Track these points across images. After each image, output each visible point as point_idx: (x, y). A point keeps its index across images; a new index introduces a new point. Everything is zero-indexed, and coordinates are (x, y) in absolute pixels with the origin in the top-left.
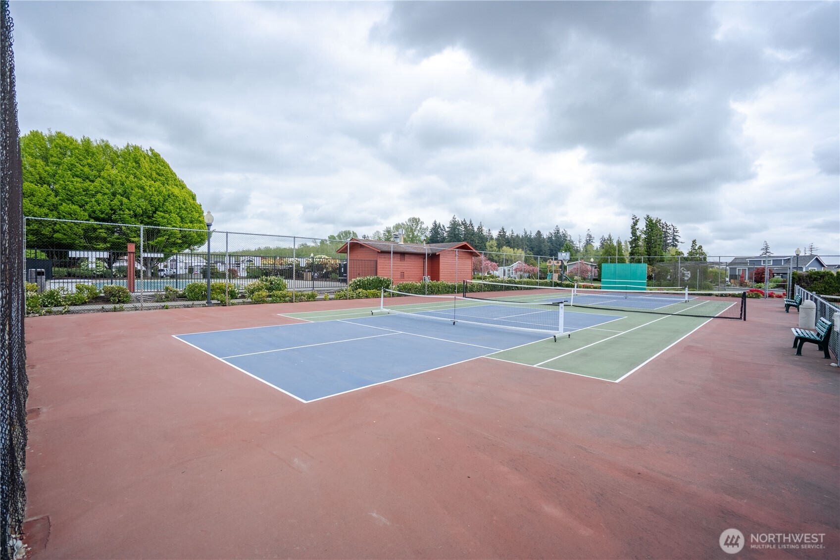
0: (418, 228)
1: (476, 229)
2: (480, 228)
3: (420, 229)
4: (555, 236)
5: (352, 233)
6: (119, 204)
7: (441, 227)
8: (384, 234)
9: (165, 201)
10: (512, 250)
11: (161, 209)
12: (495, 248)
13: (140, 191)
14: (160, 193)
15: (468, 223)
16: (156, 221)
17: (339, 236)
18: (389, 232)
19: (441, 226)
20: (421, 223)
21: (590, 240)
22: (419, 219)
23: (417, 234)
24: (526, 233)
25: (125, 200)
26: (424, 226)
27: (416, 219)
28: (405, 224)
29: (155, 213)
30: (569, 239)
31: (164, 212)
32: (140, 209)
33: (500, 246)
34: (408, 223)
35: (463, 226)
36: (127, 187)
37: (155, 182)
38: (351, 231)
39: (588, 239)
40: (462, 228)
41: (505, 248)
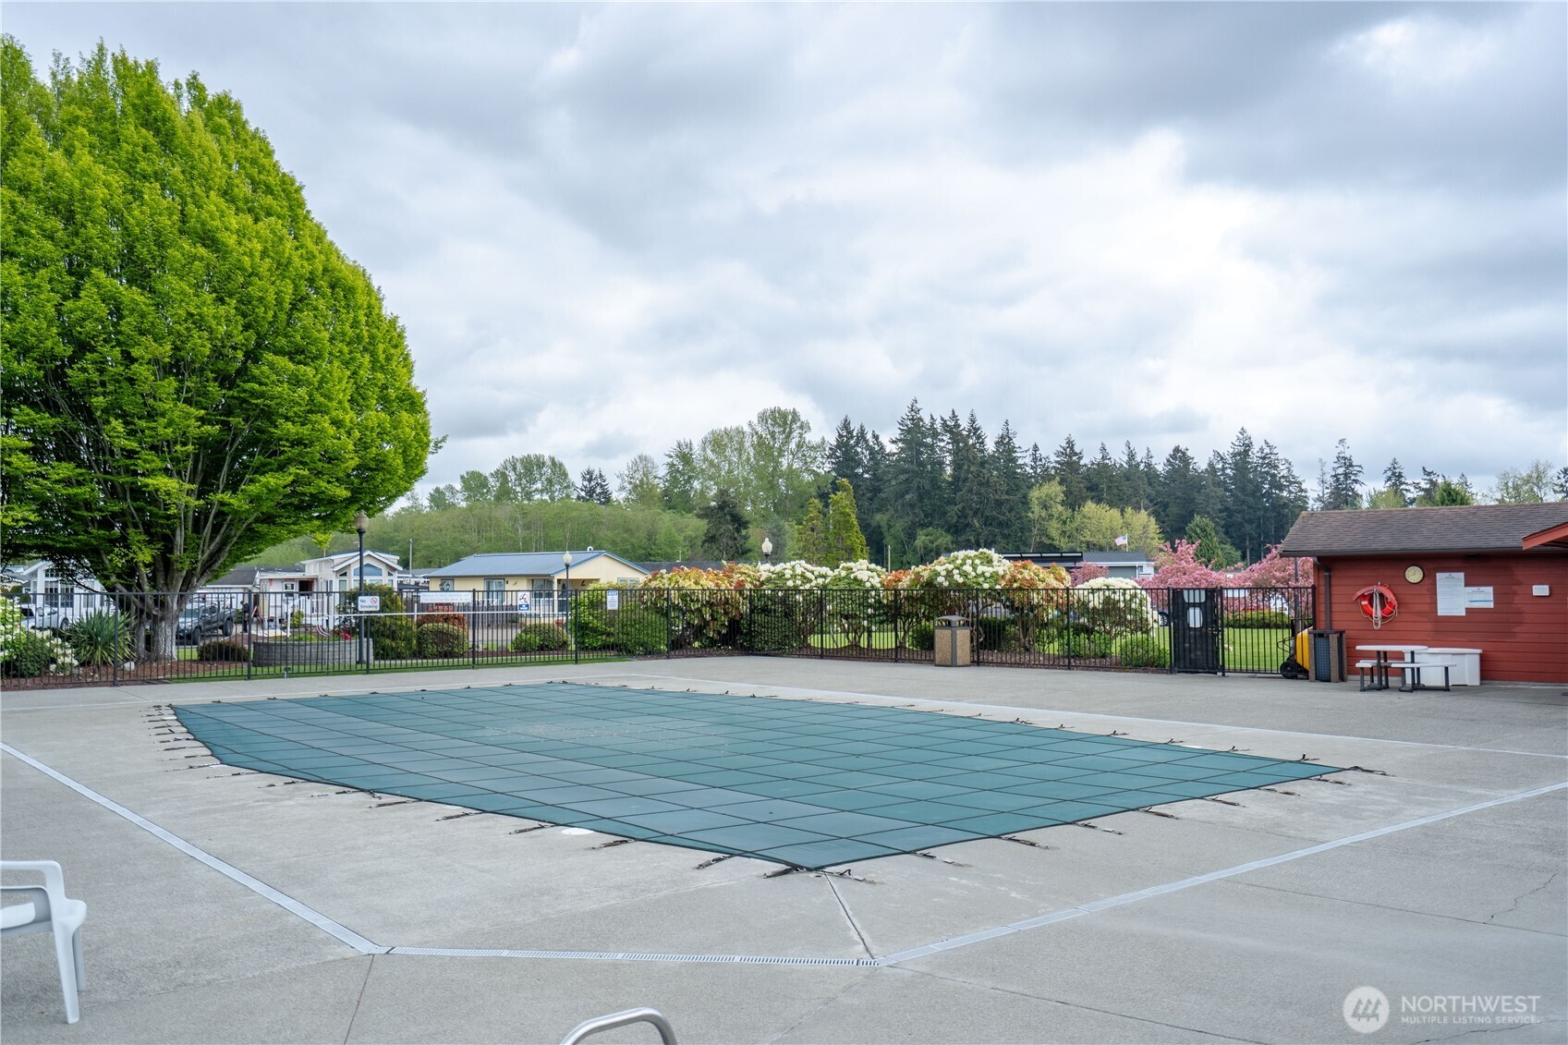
0: (793, 445)
1: (990, 446)
2: (1005, 442)
3: (799, 446)
4: (1236, 466)
5: (548, 463)
6: (102, 310)
7: (866, 441)
8: (672, 465)
9: (299, 302)
10: (1115, 513)
11: (282, 342)
12: (1060, 508)
13: (202, 251)
14: (282, 266)
15: (964, 424)
16: (262, 395)
17: (501, 475)
18: (685, 457)
19: (869, 436)
20: (801, 427)
21: (1346, 475)
22: (794, 413)
23: (790, 466)
24: (1131, 456)
25: (133, 295)
26: (812, 437)
27: (784, 415)
28: (747, 429)
29: (256, 361)
30: (1284, 473)
31: (296, 354)
32: (206, 334)
33: (1073, 502)
34: (759, 429)
35: (946, 438)
36: (137, 230)
37: (256, 220)
38: (547, 459)
39: (1341, 471)
40: (945, 442)
41: (1090, 507)
